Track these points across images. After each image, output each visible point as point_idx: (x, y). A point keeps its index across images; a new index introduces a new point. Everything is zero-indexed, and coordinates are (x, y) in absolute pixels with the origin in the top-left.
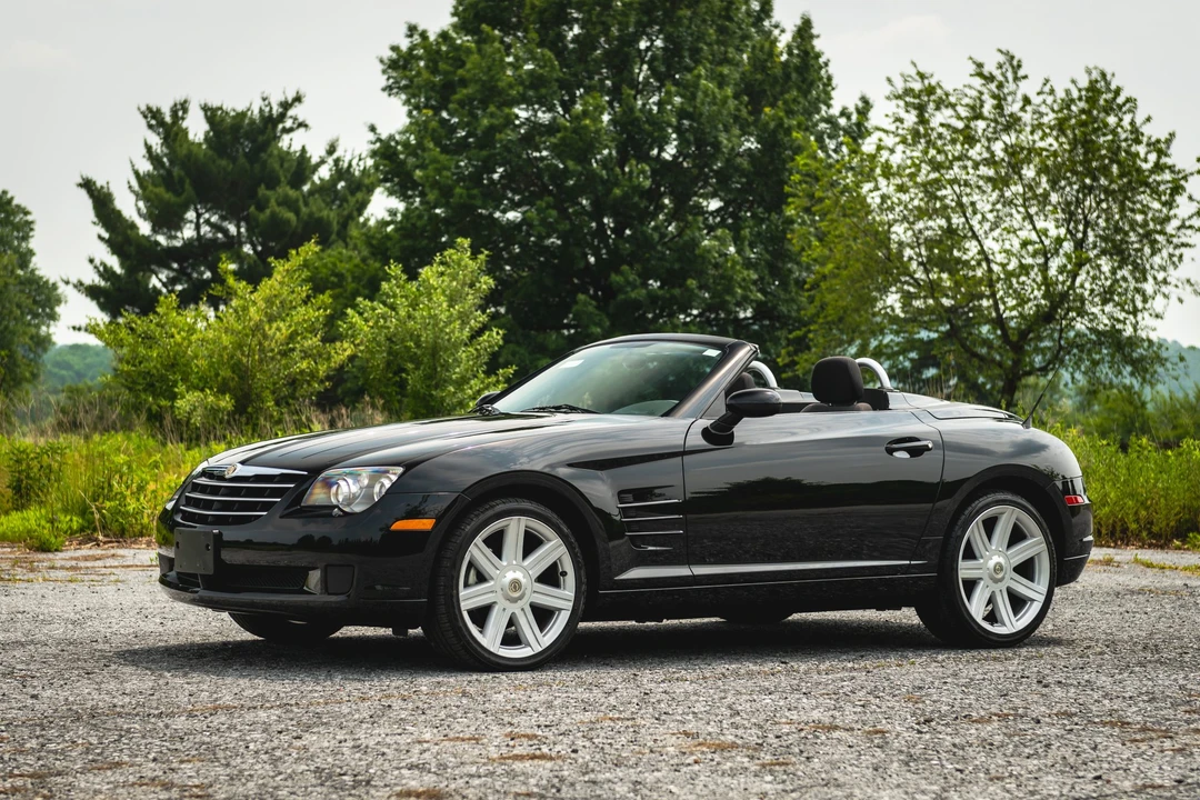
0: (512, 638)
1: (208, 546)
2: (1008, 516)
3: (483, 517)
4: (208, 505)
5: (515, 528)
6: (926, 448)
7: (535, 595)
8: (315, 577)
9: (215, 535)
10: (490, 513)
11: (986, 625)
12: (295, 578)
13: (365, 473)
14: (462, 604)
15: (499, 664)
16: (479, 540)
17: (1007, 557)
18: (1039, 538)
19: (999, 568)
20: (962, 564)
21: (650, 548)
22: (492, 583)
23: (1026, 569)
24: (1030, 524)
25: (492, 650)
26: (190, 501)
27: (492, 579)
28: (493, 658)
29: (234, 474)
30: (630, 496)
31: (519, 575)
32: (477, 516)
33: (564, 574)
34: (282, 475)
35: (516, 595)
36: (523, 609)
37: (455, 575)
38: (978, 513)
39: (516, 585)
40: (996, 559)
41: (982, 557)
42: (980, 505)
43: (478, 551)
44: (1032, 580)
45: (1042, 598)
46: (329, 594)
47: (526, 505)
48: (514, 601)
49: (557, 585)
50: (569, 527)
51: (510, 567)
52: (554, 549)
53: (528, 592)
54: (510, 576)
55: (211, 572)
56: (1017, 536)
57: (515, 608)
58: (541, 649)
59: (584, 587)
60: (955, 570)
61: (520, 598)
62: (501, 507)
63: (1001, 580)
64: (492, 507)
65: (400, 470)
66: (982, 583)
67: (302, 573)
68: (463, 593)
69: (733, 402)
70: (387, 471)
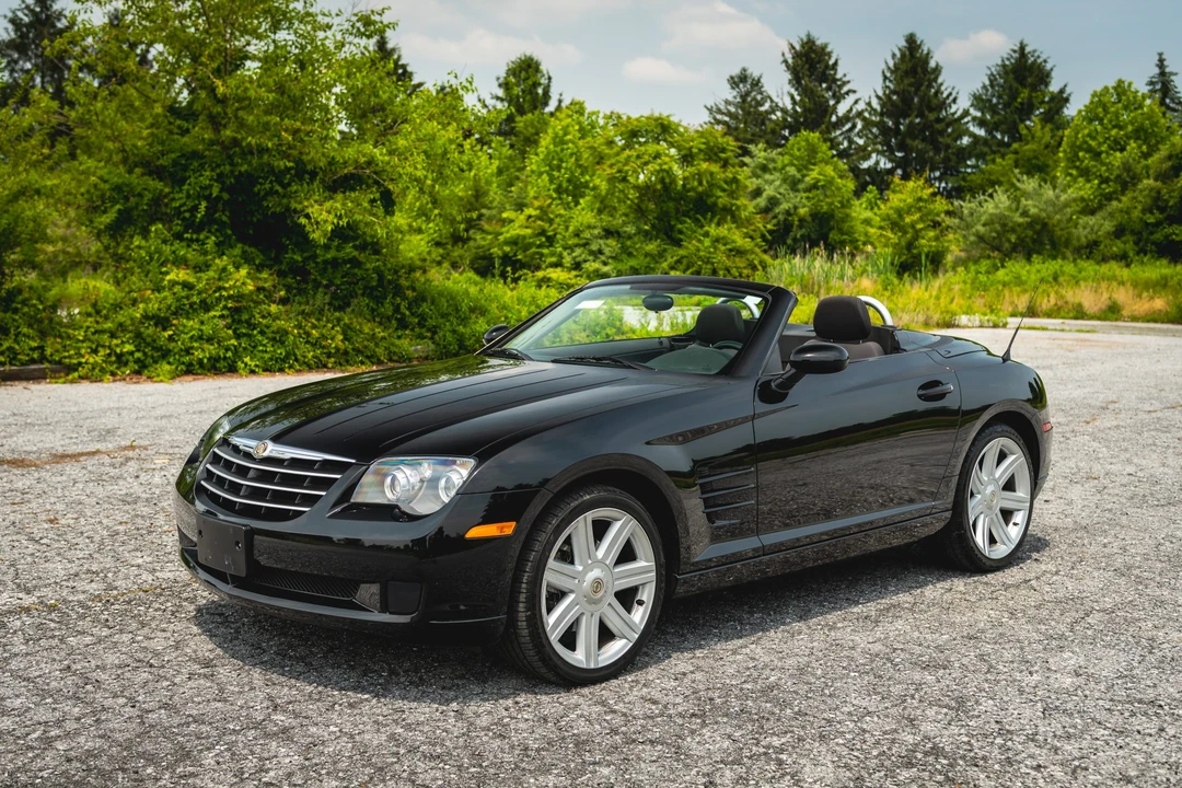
1: (237, 543)
3: (562, 515)
4: (235, 489)
6: (949, 391)
8: (368, 592)
9: (247, 531)
12: (346, 588)
13: (427, 468)
19: (993, 494)
21: (723, 523)
26: (212, 477)
29: (266, 454)
30: (706, 470)
34: (326, 461)
35: (599, 594)
46: (389, 612)
55: (244, 575)
65: (471, 462)
69: (796, 359)
70: (454, 463)
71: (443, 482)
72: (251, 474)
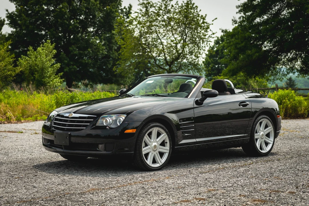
0: (154, 161)
1: (67, 137)
2: (265, 121)
3: (147, 128)
4: (65, 125)
5: (155, 131)
6: (248, 104)
7: (160, 149)
8: (101, 146)
9: (69, 134)
10: (149, 127)
11: (260, 150)
12: (95, 146)
13: (114, 117)
14: (143, 153)
15: (152, 169)
16: (146, 134)
17: (264, 132)
18: (272, 127)
19: (263, 135)
20: (255, 134)
21: (186, 134)
22: (149, 146)
23: (268, 135)
24: (270, 123)
25: (150, 165)
26: (55, 124)
27: (149, 145)
28: (150, 167)
29: (72, 116)
30: (182, 121)
31: (156, 144)
32: (146, 128)
33: (166, 143)
34: (88, 116)
35: (155, 149)
36: (157, 153)
37: (141, 145)
38: (259, 121)
39: (155, 146)
40: (262, 133)
41: (259, 133)
42: (259, 119)
43: (146, 138)
44: (269, 138)
45: (272, 143)
46: (106, 151)
47: (158, 124)
48: (155, 151)
49: (164, 146)
50: (168, 130)
51: (154, 142)
52: (164, 136)
53: (158, 148)
54: (154, 144)
55: (68, 145)
56: (266, 127)
57: (155, 153)
58: (162, 164)
59: (171, 146)
60: (254, 136)
61: (156, 150)
62: (152, 125)
63: (263, 138)
64: (150, 125)
65: (125, 115)
66: (259, 139)
67: (97, 145)
68: (143, 149)
69: (205, 93)
70: (121, 116)
71: (118, 121)
72: (68, 121)
